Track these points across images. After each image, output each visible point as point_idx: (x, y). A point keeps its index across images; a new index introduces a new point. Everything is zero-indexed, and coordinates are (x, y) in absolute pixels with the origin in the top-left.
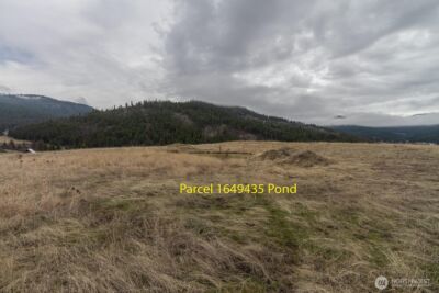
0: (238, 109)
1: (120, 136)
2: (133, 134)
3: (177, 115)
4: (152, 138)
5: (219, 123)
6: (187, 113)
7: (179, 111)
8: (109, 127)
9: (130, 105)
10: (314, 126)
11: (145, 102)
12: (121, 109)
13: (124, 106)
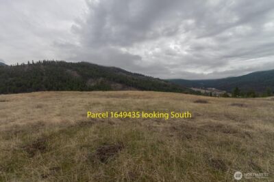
0: (114, 68)
1: (19, 85)
2: (31, 84)
3: (69, 71)
4: (47, 87)
5: (98, 77)
6: (76, 70)
7: (71, 68)
8: (10, 79)
9: (31, 63)
10: (158, 79)
11: (44, 61)
12: (23, 66)
13: (26, 63)
